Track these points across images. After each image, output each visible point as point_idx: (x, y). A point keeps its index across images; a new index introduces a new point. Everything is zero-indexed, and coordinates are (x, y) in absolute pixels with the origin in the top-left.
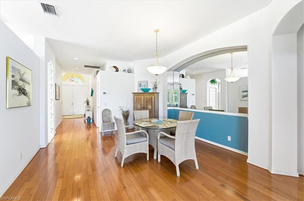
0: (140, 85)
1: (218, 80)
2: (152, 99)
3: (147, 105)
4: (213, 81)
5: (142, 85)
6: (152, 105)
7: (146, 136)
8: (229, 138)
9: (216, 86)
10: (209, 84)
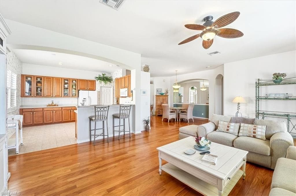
0: (158, 91)
1: (195, 87)
2: (166, 98)
3: (163, 102)
4: (192, 88)
5: (159, 90)
6: (166, 101)
7: (175, 112)
8: (203, 114)
9: (194, 91)
10: (190, 90)
